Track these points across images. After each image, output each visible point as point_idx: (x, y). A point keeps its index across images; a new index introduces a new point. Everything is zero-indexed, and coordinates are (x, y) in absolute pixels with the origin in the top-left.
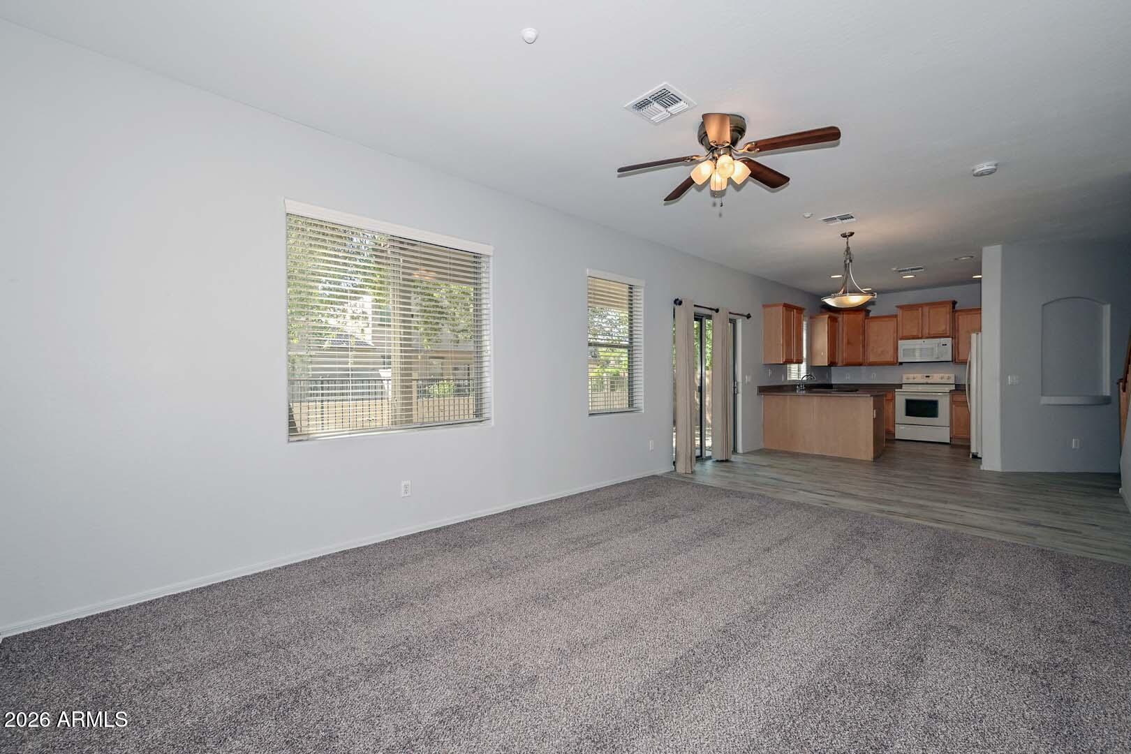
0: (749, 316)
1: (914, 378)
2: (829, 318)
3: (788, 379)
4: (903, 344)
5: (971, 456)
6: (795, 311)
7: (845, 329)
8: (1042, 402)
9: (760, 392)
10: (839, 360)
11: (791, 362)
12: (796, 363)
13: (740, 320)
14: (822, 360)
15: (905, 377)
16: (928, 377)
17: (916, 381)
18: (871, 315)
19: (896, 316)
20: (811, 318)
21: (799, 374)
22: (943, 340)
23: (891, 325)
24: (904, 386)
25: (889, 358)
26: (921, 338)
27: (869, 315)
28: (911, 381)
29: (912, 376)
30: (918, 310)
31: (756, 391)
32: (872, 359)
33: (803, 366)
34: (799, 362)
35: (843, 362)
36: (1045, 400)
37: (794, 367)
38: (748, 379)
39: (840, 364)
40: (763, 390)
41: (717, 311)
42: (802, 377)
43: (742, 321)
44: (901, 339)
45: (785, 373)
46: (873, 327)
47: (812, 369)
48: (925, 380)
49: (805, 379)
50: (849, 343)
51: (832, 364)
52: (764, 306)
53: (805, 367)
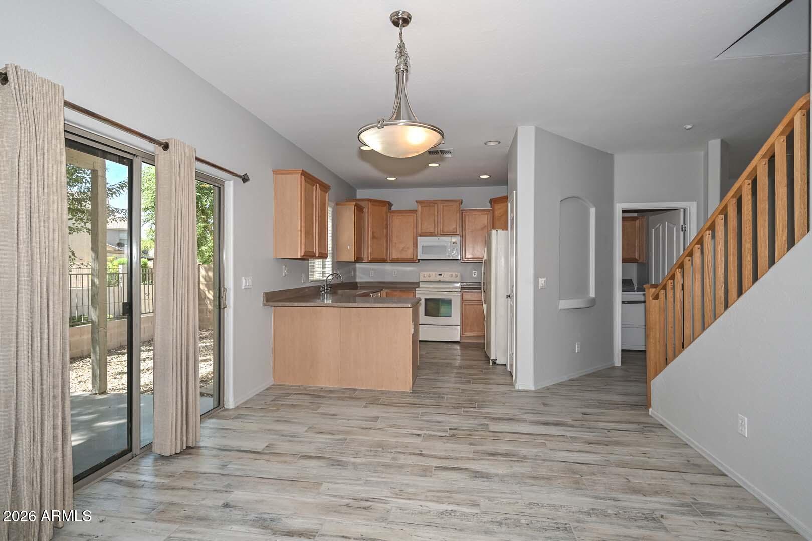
0: (245, 179)
1: (429, 276)
2: (355, 206)
3: (311, 278)
4: (422, 241)
5: (491, 364)
6: (318, 185)
7: (371, 221)
8: (560, 307)
9: (267, 301)
10: (365, 256)
11: (313, 257)
12: (319, 258)
13: (231, 183)
14: (349, 255)
15: (422, 274)
16: (441, 275)
17: (431, 279)
18: (393, 208)
19: (415, 212)
20: (337, 204)
21: (323, 272)
22: (454, 240)
23: (411, 219)
24: (421, 285)
25: (409, 255)
26: (436, 236)
27: (391, 209)
28: (427, 279)
29: (427, 273)
30: (434, 206)
31: (261, 298)
32: (395, 256)
33: (329, 262)
34: (323, 256)
35: (368, 258)
36: (564, 304)
37: (318, 263)
38: (245, 282)
39: (366, 260)
40: (273, 298)
41: (166, 147)
42: (327, 275)
43: (234, 184)
44: (420, 236)
45: (307, 272)
46: (396, 222)
47: (337, 265)
48: (439, 278)
49: (330, 277)
50: (374, 237)
51: (359, 260)
52: (275, 172)
53: (330, 263)
